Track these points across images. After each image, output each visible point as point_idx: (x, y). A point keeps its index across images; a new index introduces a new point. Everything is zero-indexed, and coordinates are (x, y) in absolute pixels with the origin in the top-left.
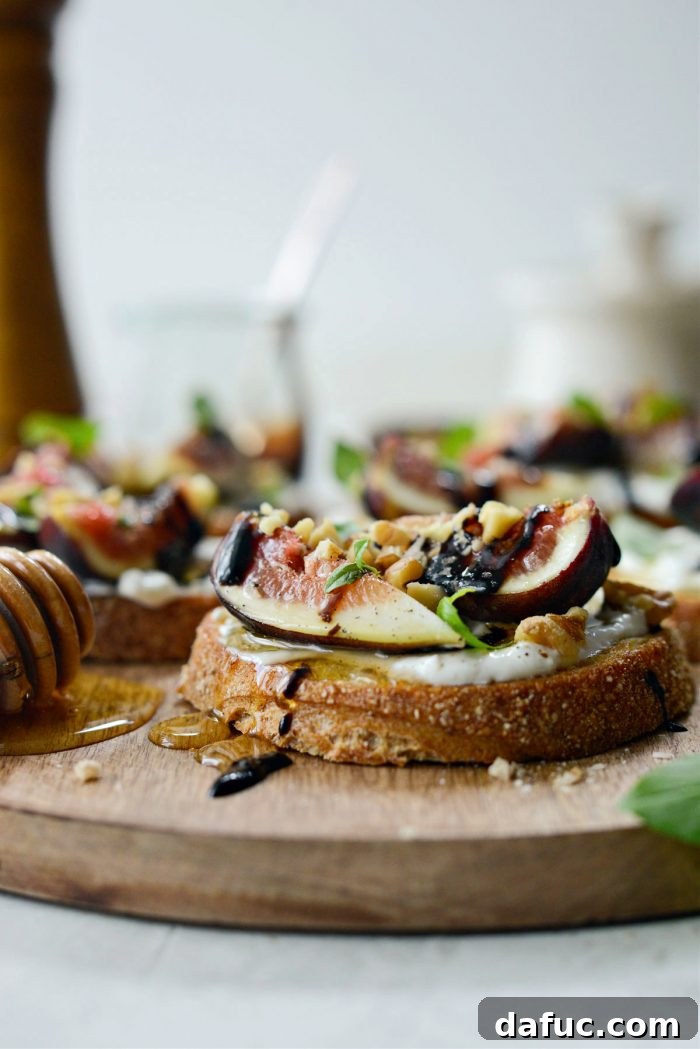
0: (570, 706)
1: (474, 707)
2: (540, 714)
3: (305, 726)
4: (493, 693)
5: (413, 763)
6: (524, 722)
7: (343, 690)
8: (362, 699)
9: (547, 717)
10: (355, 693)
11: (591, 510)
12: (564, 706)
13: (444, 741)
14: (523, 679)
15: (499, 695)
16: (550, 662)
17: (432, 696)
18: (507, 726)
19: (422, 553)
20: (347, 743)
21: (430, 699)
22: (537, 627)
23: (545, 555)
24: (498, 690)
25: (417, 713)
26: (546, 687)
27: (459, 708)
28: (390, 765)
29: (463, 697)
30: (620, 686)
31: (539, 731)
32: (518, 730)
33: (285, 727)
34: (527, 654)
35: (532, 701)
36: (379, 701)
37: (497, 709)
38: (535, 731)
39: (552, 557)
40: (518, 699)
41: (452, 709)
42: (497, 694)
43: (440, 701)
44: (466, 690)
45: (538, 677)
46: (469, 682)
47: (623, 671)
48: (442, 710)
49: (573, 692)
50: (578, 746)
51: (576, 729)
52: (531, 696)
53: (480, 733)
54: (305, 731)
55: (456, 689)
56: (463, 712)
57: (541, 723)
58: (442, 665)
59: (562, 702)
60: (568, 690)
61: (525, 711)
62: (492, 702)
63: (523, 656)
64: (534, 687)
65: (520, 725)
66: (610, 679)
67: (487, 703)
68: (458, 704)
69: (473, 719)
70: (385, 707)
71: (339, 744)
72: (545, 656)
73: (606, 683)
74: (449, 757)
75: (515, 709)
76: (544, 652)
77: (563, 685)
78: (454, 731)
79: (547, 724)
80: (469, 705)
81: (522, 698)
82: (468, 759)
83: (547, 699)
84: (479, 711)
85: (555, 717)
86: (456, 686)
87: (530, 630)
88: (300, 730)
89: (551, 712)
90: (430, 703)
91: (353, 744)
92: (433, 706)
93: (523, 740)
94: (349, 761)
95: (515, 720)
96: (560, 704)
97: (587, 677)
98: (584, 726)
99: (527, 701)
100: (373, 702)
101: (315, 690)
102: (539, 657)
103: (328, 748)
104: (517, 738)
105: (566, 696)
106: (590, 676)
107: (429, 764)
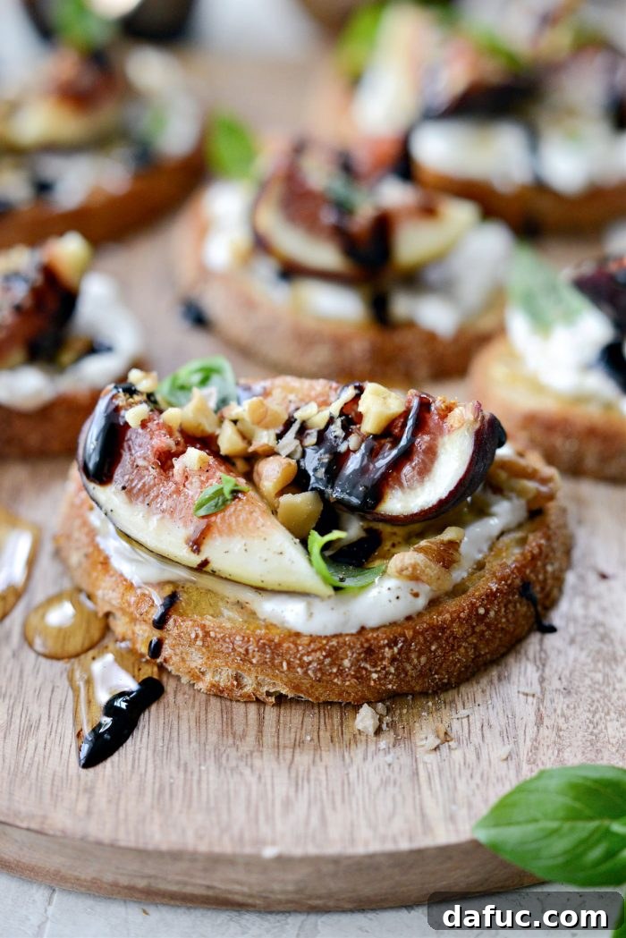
0: (440, 646)
1: (342, 659)
2: (409, 660)
3: (176, 655)
4: (362, 646)
5: (281, 700)
6: (392, 670)
7: (212, 634)
8: (231, 646)
9: (415, 661)
10: (223, 639)
11: (476, 420)
12: (433, 648)
13: (312, 686)
14: (393, 624)
15: (367, 643)
16: (421, 602)
17: (300, 648)
18: (375, 676)
19: (297, 442)
20: (217, 679)
21: (298, 651)
22: (410, 569)
23: (424, 471)
24: (367, 640)
25: (285, 664)
26: (416, 633)
27: (328, 661)
28: (258, 701)
29: (331, 647)
30: (492, 614)
31: (406, 675)
32: (385, 678)
33: (156, 649)
34: (398, 598)
35: (400, 650)
36: (247, 650)
37: (365, 660)
38: (403, 675)
39: (432, 476)
40: (387, 649)
41: (321, 663)
42: (366, 645)
43: (308, 654)
44: (334, 643)
45: (409, 618)
46: (338, 632)
47: (496, 597)
48: (310, 663)
49: (443, 633)
50: (445, 681)
51: (444, 665)
52: (400, 645)
53: (347, 683)
54: (175, 659)
55: (324, 642)
56: (331, 665)
57: (409, 667)
58: (311, 615)
59: (431, 644)
60: (437, 632)
61: (393, 660)
62: (360, 654)
63: (395, 601)
64: (404, 636)
65: (388, 673)
66: (482, 611)
67: (354, 656)
68: (325, 657)
69: (341, 672)
70: (254, 657)
71: (208, 678)
72: (416, 595)
73: (477, 614)
74: (317, 698)
75: (383, 658)
76: (415, 591)
77: (432, 627)
78: (323, 678)
79: (415, 667)
80: (337, 658)
81: (391, 648)
82: (336, 700)
83: (416, 645)
84: (347, 663)
85: (423, 659)
86: (326, 637)
87: (402, 570)
88: (171, 658)
89: (420, 653)
90: (299, 655)
91: (224, 678)
92: (300, 659)
93: (390, 686)
94: (218, 693)
95: (384, 668)
96: (429, 648)
97: (459, 617)
98: (453, 661)
99: (396, 650)
100: (242, 651)
101: (183, 629)
102: (410, 598)
103: (199, 679)
104: (384, 685)
105: (436, 638)
106: (462, 615)
107: (296, 701)
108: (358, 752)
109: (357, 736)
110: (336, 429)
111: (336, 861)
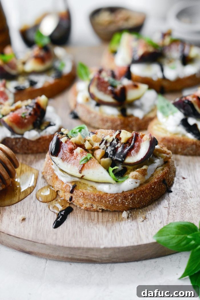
0: (143, 196)
1: (118, 199)
2: (135, 199)
3: (76, 200)
4: (123, 196)
5: (103, 211)
6: (131, 202)
7: (85, 194)
8: (90, 197)
9: (137, 200)
10: (88, 195)
11: (150, 138)
12: (141, 196)
13: (111, 207)
14: (131, 190)
15: (124, 195)
16: (138, 185)
17: (108, 197)
18: (127, 203)
20: (86, 206)
21: (107, 198)
22: (135, 176)
23: (137, 151)
24: (125, 194)
25: (104, 201)
26: (137, 192)
27: (115, 200)
28: (97, 211)
29: (116, 196)
30: (156, 187)
31: (135, 203)
32: (129, 204)
33: (71, 199)
34: (132, 183)
35: (133, 197)
36: (94, 198)
37: (124, 199)
38: (134, 203)
39: (139, 152)
40: (130, 197)
41: (113, 200)
42: (124, 196)
43: (110, 198)
44: (116, 195)
45: (135, 189)
46: (117, 192)
47: (156, 183)
48: (110, 200)
49: (144, 192)
50: (144, 205)
51: (144, 201)
52: (133, 196)
53: (120, 205)
54: (76, 201)
55: (114, 195)
56: (116, 201)
57: (135, 201)
58: (110, 188)
59: (141, 195)
60: (142, 192)
61: (131, 199)
62: (123, 198)
63: (131, 184)
64: (134, 193)
65: (130, 203)
66: (153, 187)
67: (121, 198)
68: (114, 199)
69: (118, 203)
70: (96, 199)
71: (84, 206)
72: (136, 183)
73: (152, 187)
74: (112, 210)
75: (129, 199)
76: (136, 182)
77: (141, 191)
78: (114, 204)
79: (137, 201)
80: (117, 199)
81: (130, 196)
82: (117, 210)
83: (137, 195)
84: (119, 200)
85: (139, 199)
86: (114, 194)
87: (133, 176)
88: (75, 201)
89: (138, 198)
90: (107, 199)
91: (88, 206)
92: (108, 200)
93: (131, 206)
94: (87, 209)
95: (129, 201)
96: (140, 196)
97: (147, 188)
98: (146, 199)
99: (132, 197)
100: (93, 198)
101: (78, 193)
102: (135, 183)
103: (82, 206)
104: (129, 206)
105: (142, 194)
106: (148, 188)
107: (107, 211)
108: (123, 223)
109: (122, 219)
110: (115, 142)
111: (119, 248)
